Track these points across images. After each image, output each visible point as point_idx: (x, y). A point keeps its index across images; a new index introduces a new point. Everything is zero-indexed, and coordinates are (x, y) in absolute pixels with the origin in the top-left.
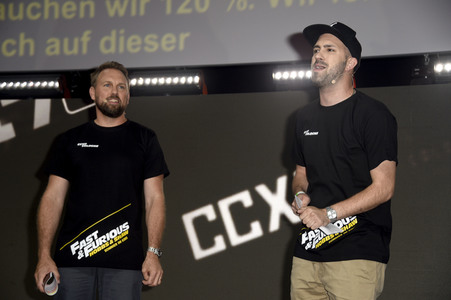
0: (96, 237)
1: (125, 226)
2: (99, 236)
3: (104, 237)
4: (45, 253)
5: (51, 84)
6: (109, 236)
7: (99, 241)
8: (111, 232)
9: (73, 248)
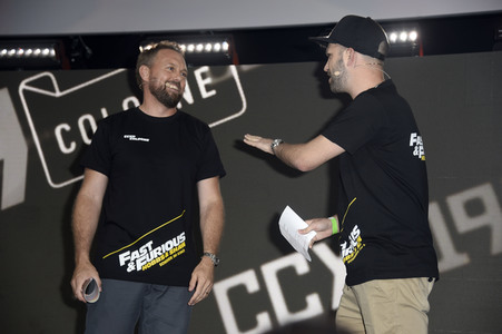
0: (150, 249)
1: (182, 237)
2: (154, 247)
3: (159, 248)
4: (83, 257)
5: (46, 52)
6: (165, 247)
7: (154, 253)
8: (167, 243)
9: (122, 259)
